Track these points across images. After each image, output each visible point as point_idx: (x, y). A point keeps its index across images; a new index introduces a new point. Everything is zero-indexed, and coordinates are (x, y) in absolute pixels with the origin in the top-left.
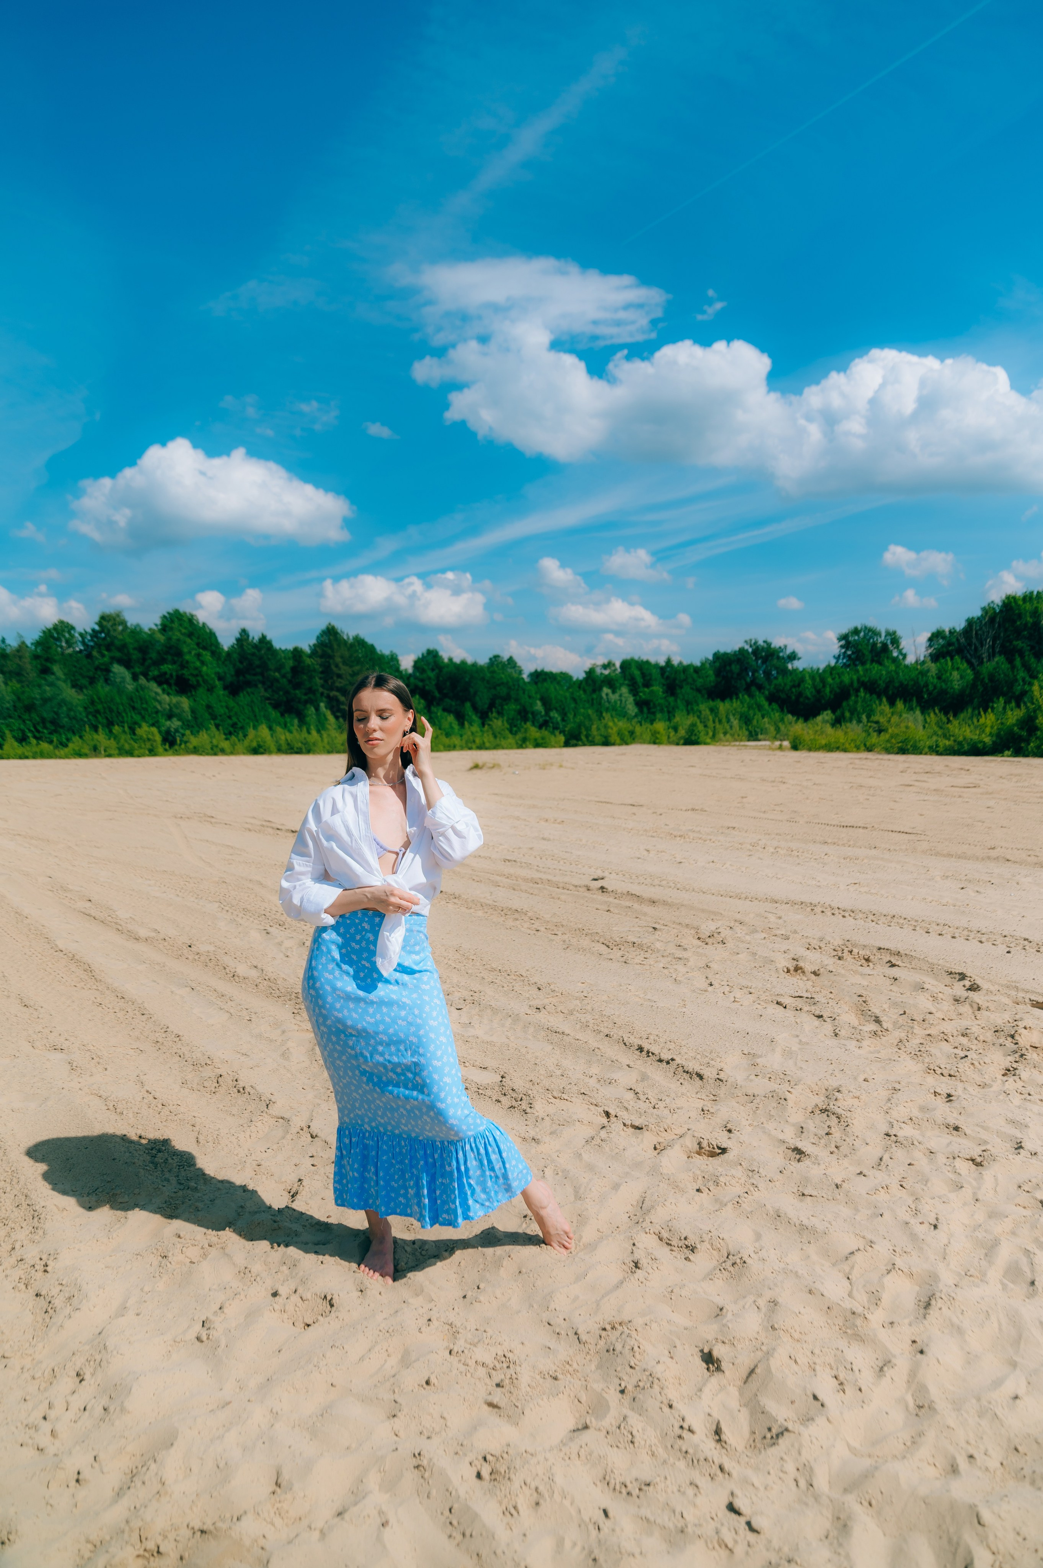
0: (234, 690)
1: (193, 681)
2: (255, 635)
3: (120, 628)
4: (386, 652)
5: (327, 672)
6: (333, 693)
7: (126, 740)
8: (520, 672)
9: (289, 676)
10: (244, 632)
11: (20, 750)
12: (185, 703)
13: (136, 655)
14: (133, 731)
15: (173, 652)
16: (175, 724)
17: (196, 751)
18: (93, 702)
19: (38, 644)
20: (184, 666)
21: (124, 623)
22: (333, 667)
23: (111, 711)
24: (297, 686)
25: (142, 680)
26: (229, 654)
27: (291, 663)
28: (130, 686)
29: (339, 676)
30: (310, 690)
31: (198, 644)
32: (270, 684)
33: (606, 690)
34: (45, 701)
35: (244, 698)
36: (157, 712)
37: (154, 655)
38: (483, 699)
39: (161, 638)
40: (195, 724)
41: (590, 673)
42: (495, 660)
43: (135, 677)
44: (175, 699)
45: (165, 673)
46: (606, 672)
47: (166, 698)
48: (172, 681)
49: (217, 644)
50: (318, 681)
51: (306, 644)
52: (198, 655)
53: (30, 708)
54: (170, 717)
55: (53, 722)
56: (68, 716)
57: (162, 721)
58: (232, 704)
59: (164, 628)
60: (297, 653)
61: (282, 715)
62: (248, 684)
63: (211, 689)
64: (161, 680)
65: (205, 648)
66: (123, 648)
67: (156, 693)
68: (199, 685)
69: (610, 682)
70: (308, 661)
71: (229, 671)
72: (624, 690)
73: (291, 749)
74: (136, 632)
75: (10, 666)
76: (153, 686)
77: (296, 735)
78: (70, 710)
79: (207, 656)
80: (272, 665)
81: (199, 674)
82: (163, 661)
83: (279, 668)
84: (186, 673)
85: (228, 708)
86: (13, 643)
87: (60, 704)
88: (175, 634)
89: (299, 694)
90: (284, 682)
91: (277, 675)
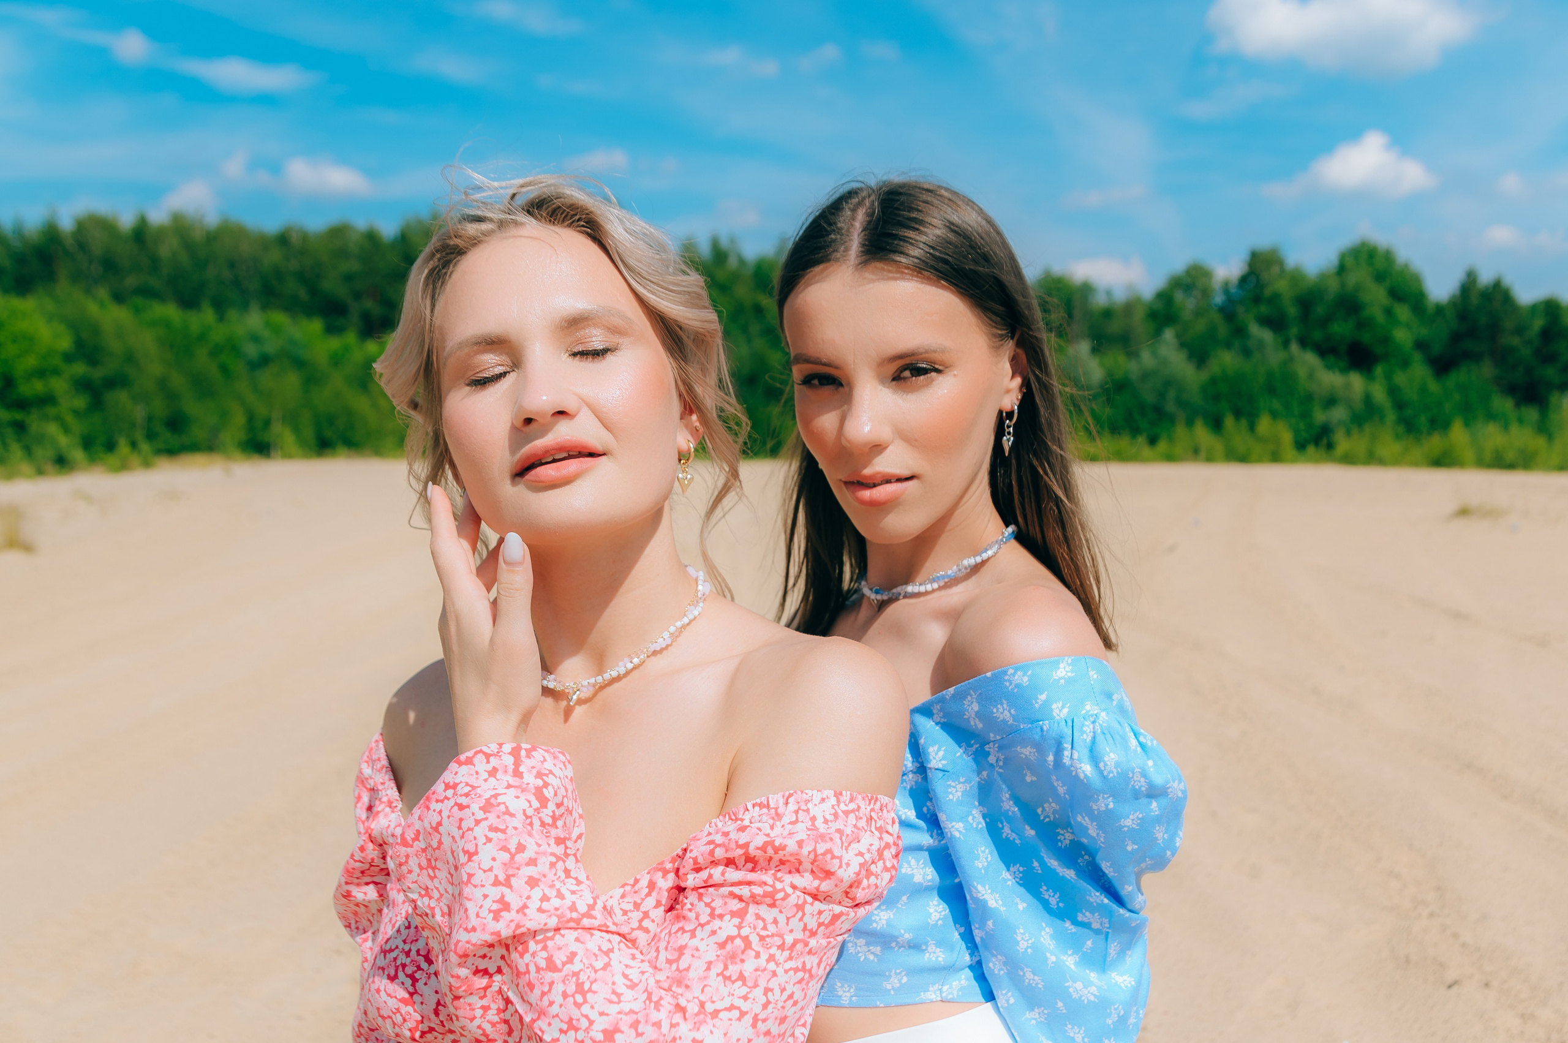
0: (1442, 365)
1: (1375, 350)
2: (1486, 277)
3: (1276, 271)
7: (1240, 438)
9: (1536, 343)
12: (1356, 382)
13: (1292, 314)
15: (1349, 305)
16: (1339, 414)
17: (1349, 460)
18: (1213, 381)
19: (1158, 297)
20: (1363, 324)
21: (1280, 262)
24: (1549, 358)
25: (1294, 347)
26: (1440, 309)
27: (1538, 324)
28: (1274, 358)
31: (1390, 293)
32: (1502, 357)
34: (1146, 375)
35: (1459, 376)
36: (1309, 398)
37: (1320, 310)
39: (1334, 285)
40: (1366, 418)
43: (1283, 344)
44: (1340, 379)
45: (1333, 338)
47: (1324, 376)
48: (1342, 350)
49: (1422, 296)
52: (1389, 312)
53: (1123, 389)
54: (1330, 404)
55: (1156, 409)
56: (1178, 401)
58: (1433, 386)
59: (1341, 269)
60: (1551, 308)
61: (1518, 405)
62: (1469, 356)
63: (1404, 363)
64: (1326, 350)
65: (1401, 299)
66: (1275, 298)
67: (1314, 369)
68: (1383, 356)
71: (1438, 336)
74: (1296, 276)
76: (1311, 358)
78: (1181, 393)
79: (1403, 312)
80: (1508, 324)
81: (1386, 340)
82: (1332, 319)
83: (1519, 331)
84: (1366, 337)
85: (1423, 390)
86: (1120, 296)
87: (1168, 383)
88: (1358, 277)
89: (1550, 373)
90: (1526, 352)
91: (1515, 341)
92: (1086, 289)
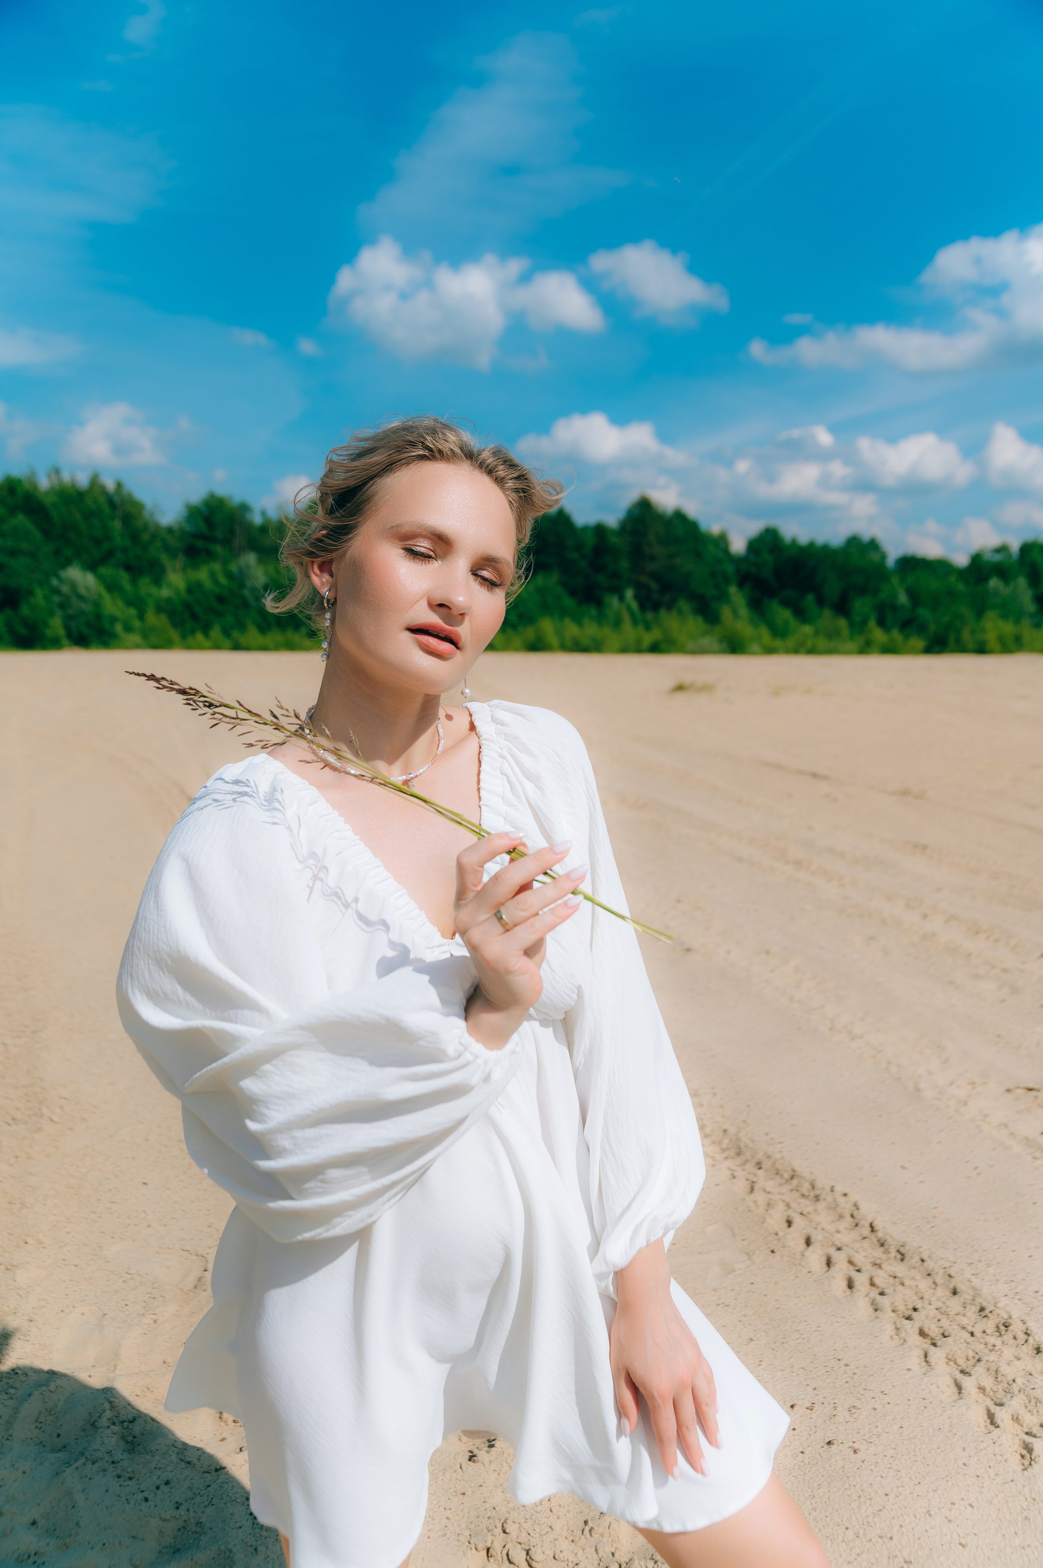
4: (715, 529)
5: (637, 552)
6: (644, 579)
8: (884, 556)
9: (590, 557)
11: (261, 640)
22: (645, 547)
24: (600, 569)
27: (590, 541)
29: (652, 558)
30: (616, 575)
32: (566, 567)
33: (994, 583)
38: (833, 588)
41: (976, 559)
42: (853, 541)
46: (998, 558)
50: (624, 564)
51: (612, 520)
60: (600, 530)
61: (579, 604)
69: (1002, 571)
70: (613, 540)
72: (1022, 582)
73: (579, 647)
75: (268, 541)
77: (591, 629)
80: (569, 543)
83: (579, 547)
86: (273, 516)
89: (601, 579)
90: (583, 564)
91: (575, 555)
92: (244, 510)
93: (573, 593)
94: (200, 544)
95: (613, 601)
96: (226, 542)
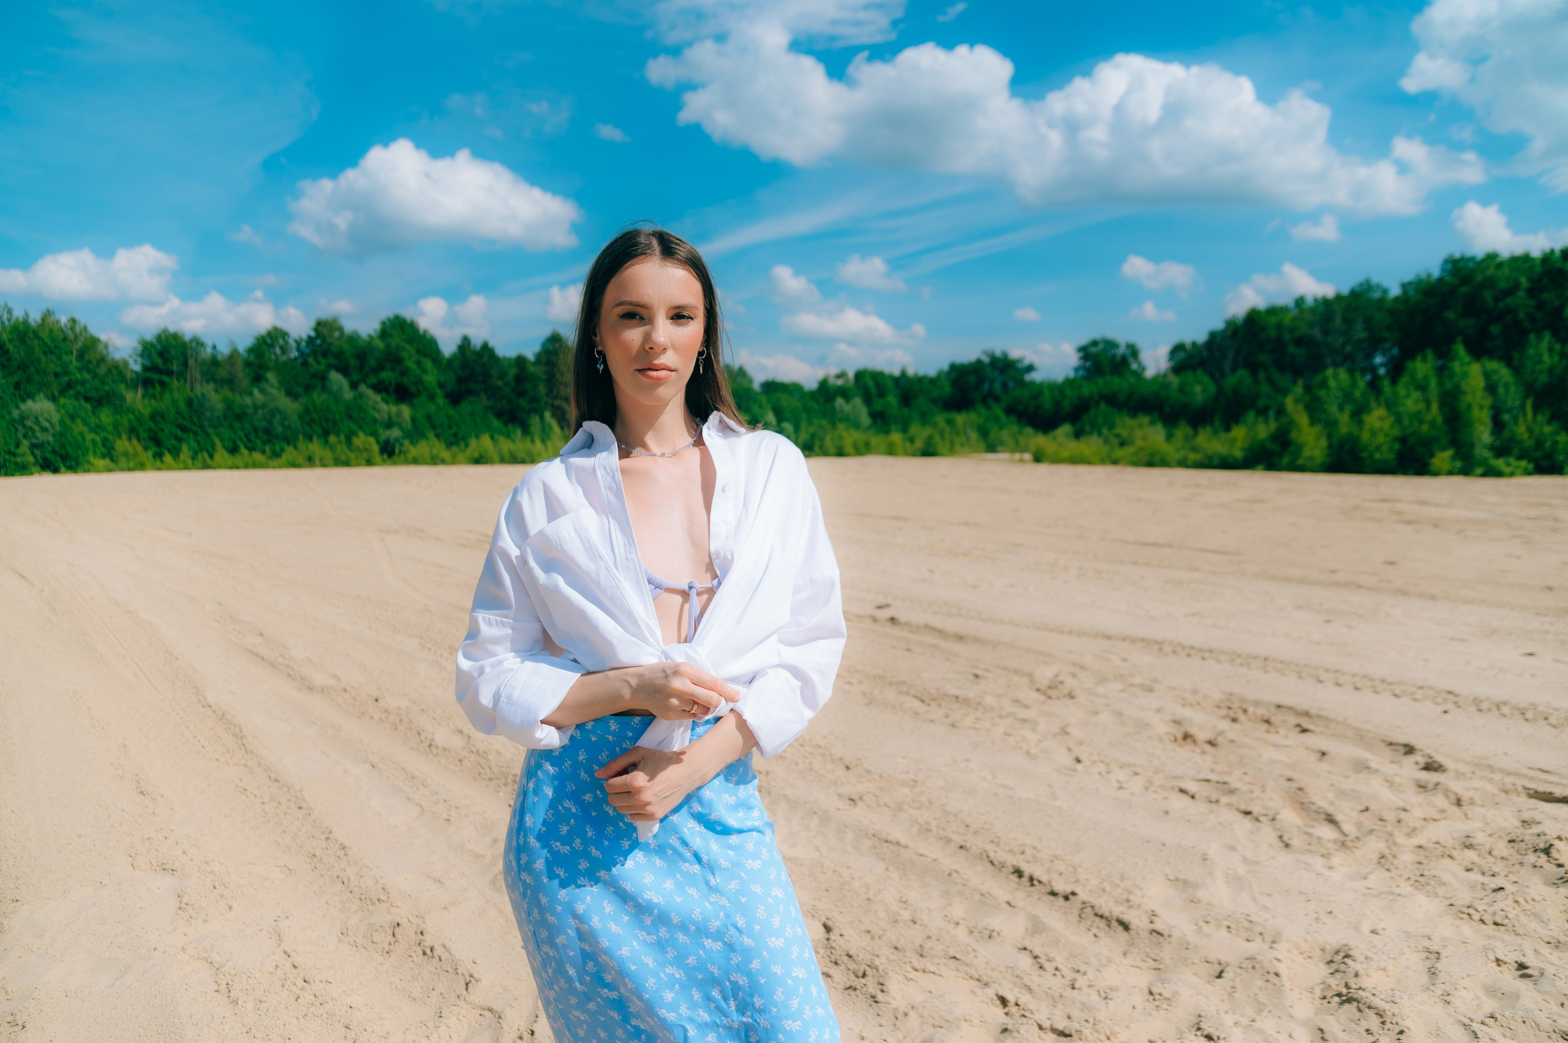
0: (454, 399)
1: (413, 389)
2: (477, 342)
3: (337, 334)
5: (552, 380)
6: (557, 402)
7: (342, 449)
8: (751, 381)
9: (513, 384)
10: (466, 340)
11: (231, 460)
12: (406, 411)
13: (353, 363)
14: (349, 439)
15: (393, 359)
16: (395, 433)
17: (415, 461)
18: (307, 411)
19: (251, 350)
20: (404, 373)
21: (341, 329)
22: (558, 376)
23: (327, 420)
24: (521, 394)
25: (361, 388)
26: (450, 362)
27: (513, 372)
28: (348, 395)
30: (535, 399)
31: (418, 351)
32: (493, 392)
33: (839, 401)
34: (256, 407)
35: (465, 407)
36: (375, 421)
37: (372, 362)
39: (380, 345)
40: (415, 434)
41: (823, 384)
43: (354, 386)
44: (394, 409)
45: (384, 381)
46: (840, 382)
47: (384, 407)
48: (391, 389)
49: (438, 351)
50: (542, 389)
51: (530, 353)
52: (419, 363)
53: (240, 417)
54: (389, 425)
55: (267, 431)
56: (283, 426)
57: (380, 430)
58: (451, 412)
59: (384, 334)
60: (521, 361)
61: (506, 424)
62: (470, 392)
63: (432, 398)
64: (380, 388)
65: (425, 355)
66: (340, 354)
67: (376, 402)
68: (419, 393)
69: (844, 393)
70: (532, 369)
71: (450, 379)
72: (858, 401)
73: (515, 459)
74: (353, 339)
75: (223, 373)
76: (370, 393)
77: (519, 444)
78: (284, 418)
79: (428, 364)
80: (494, 373)
81: (419, 382)
82: (381, 368)
83: (503, 376)
84: (406, 381)
85: (449, 417)
86: (224, 350)
87: (273, 412)
88: (396, 341)
89: (523, 403)
90: (507, 390)
91: (500, 383)
92: (198, 343)
93: (499, 415)
94: (155, 376)
95: (535, 420)
96: (181, 375)
